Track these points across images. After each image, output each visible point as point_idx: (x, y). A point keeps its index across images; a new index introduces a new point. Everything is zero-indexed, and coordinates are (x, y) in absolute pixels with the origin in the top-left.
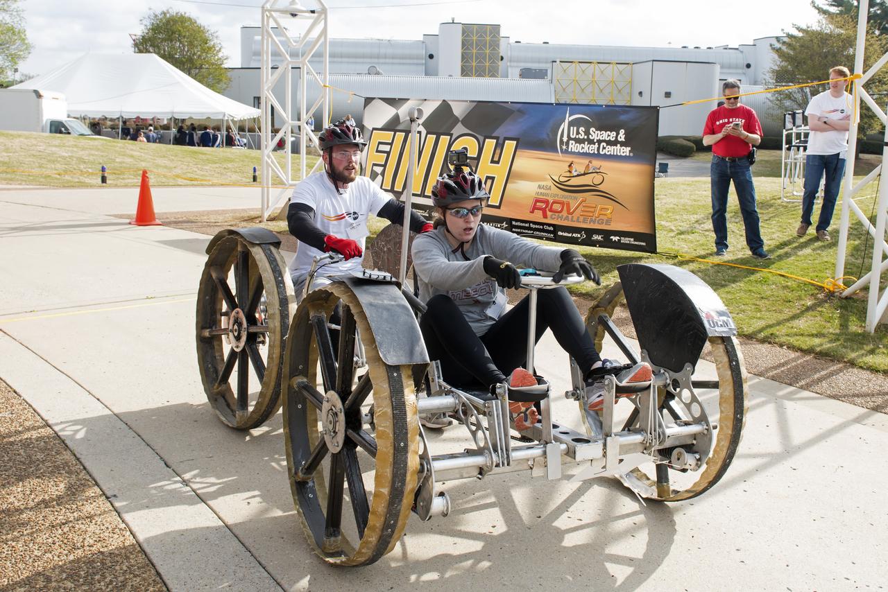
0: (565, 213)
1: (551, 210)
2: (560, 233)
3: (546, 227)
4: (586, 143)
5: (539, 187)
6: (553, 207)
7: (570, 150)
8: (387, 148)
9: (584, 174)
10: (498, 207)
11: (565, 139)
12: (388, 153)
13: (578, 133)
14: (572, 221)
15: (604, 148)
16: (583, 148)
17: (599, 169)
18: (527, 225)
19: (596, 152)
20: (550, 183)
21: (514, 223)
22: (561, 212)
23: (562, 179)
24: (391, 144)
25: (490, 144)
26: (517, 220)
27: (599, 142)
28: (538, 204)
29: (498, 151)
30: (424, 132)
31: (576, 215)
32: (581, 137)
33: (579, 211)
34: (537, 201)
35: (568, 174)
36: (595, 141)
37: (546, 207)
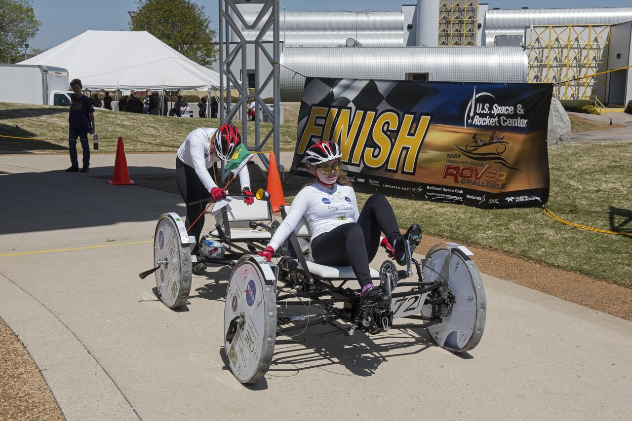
0: (473, 179)
1: (461, 176)
2: (468, 196)
3: (457, 191)
4: (488, 117)
5: (449, 155)
6: (464, 173)
7: (473, 124)
8: (322, 122)
9: (490, 144)
10: (413, 174)
11: (472, 114)
12: (323, 126)
13: (483, 109)
14: (479, 185)
15: (504, 121)
16: (484, 121)
17: (502, 139)
18: (440, 189)
19: (497, 125)
20: (458, 152)
21: (428, 187)
22: (470, 177)
23: (469, 149)
24: (325, 118)
25: (409, 118)
26: (431, 185)
27: (499, 115)
28: (450, 170)
29: (415, 125)
30: (354, 108)
31: (482, 180)
32: (485, 112)
33: (484, 177)
34: (449, 168)
35: (474, 144)
36: (495, 115)
37: (458, 172)
